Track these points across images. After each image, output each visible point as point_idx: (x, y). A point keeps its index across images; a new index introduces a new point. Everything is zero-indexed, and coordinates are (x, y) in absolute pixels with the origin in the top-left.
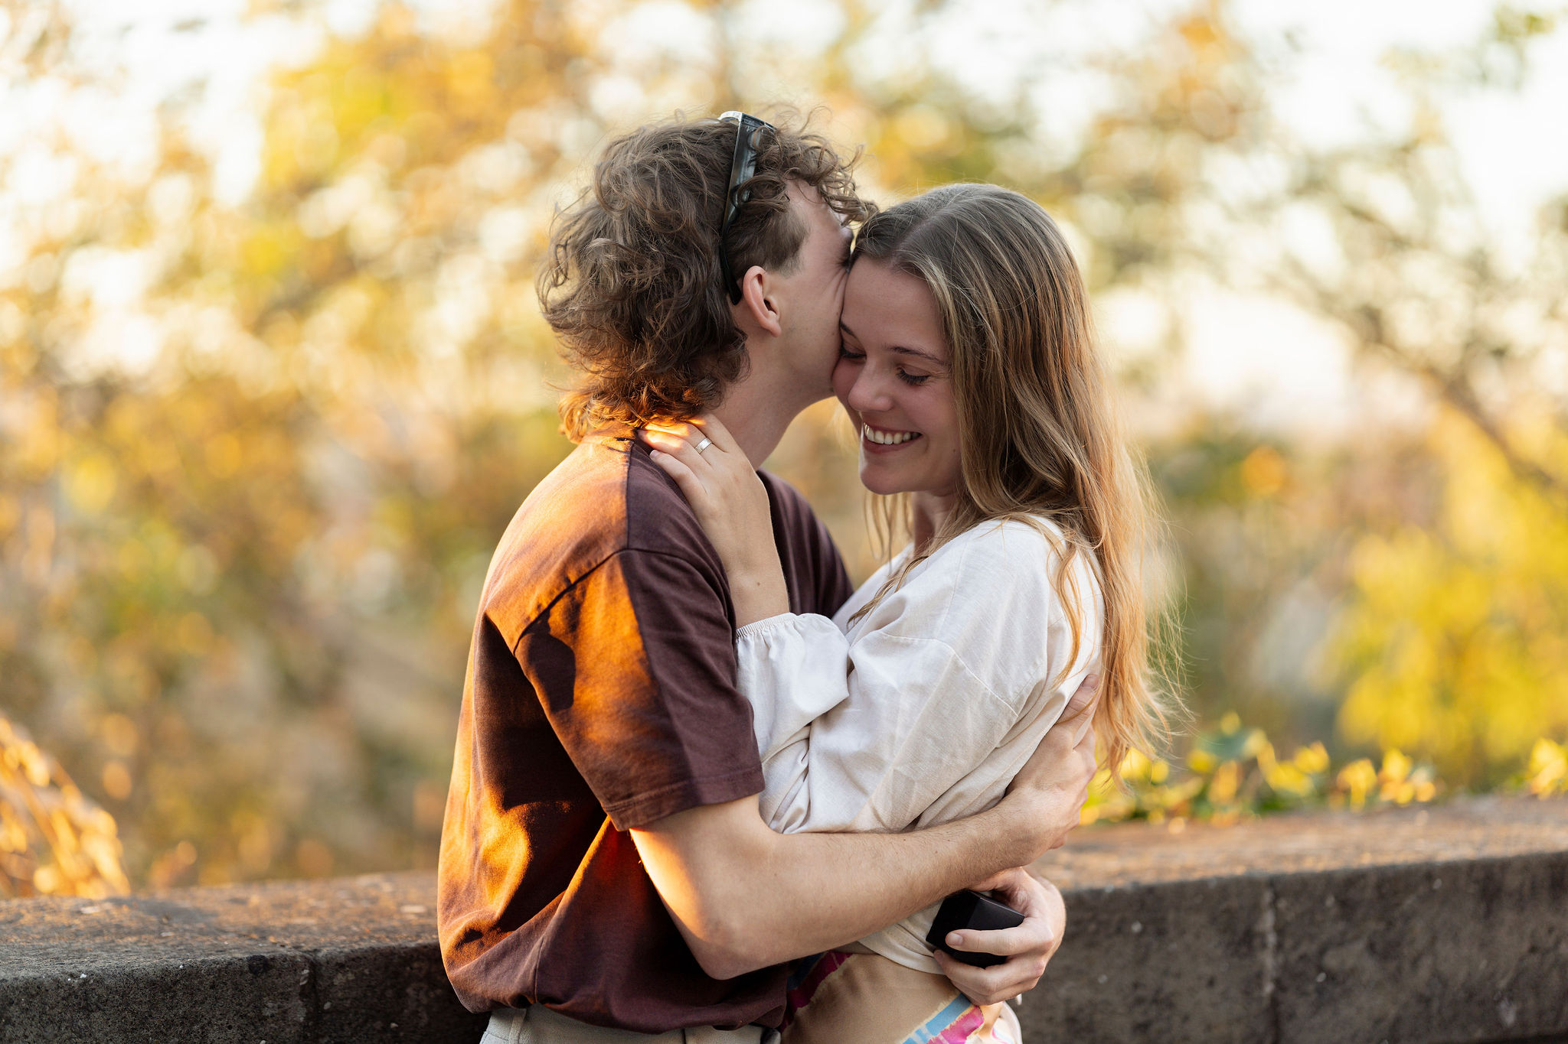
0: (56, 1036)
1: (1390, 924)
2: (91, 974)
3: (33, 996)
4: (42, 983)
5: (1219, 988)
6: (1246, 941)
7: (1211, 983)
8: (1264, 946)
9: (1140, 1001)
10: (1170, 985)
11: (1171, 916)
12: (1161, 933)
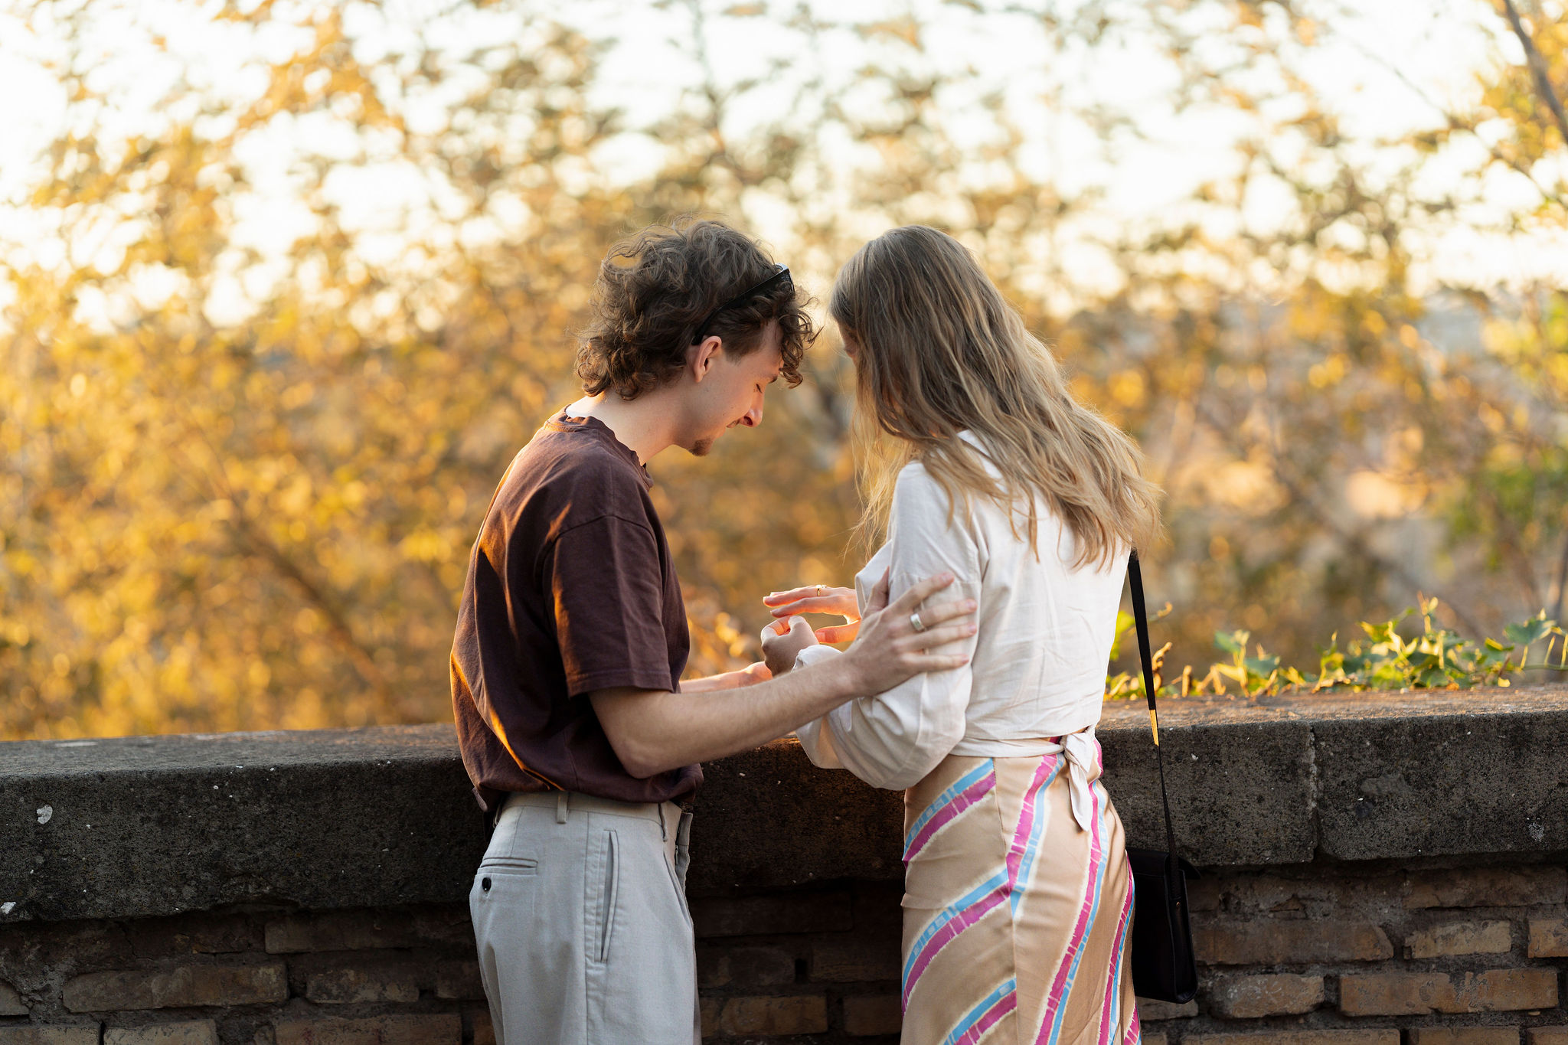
0: (370, 799)
1: (1424, 762)
2: (394, 761)
3: (354, 774)
4: (361, 765)
5: (1267, 804)
6: (1292, 770)
7: (1260, 799)
8: (1308, 774)
9: (1197, 810)
10: (1224, 800)
11: (1224, 750)
12: (1215, 762)
